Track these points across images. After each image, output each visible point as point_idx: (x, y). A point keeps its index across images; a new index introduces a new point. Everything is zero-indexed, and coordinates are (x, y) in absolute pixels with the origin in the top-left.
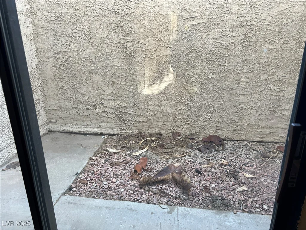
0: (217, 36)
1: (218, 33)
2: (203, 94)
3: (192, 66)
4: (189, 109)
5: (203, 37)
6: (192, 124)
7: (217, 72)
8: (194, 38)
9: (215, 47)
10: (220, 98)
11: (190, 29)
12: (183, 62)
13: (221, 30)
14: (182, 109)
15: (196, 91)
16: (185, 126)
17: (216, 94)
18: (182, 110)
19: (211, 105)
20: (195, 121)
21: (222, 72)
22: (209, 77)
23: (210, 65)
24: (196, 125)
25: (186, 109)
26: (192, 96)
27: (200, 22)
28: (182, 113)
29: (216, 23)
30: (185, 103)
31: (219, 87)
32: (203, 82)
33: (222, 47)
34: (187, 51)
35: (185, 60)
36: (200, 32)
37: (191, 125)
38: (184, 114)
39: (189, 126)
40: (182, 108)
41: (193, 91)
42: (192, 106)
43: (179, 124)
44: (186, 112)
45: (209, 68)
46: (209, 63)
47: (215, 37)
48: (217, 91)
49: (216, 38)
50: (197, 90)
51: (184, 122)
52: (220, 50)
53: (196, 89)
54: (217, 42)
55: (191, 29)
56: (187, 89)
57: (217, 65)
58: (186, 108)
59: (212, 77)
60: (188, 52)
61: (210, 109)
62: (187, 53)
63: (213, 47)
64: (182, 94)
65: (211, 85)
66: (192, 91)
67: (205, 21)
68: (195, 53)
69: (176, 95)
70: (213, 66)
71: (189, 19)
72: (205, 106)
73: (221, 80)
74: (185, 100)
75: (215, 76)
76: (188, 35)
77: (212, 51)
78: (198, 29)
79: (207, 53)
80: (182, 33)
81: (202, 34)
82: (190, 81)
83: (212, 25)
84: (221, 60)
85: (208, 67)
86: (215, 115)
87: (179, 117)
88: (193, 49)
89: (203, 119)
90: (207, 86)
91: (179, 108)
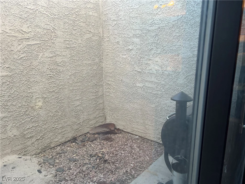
0: (51, 55)
7: (56, 86)
9: (51, 64)
10: (62, 107)
11: (26, 49)
13: (53, 50)
16: (36, 143)
17: (58, 104)
18: (30, 128)
19: (56, 115)
20: (44, 134)
21: (60, 85)
22: (50, 91)
26: (38, 111)
27: (35, 43)
29: (49, 45)
30: (33, 121)
31: (59, 97)
33: (56, 64)
37: (41, 140)
38: (33, 132)
41: (38, 107)
44: (34, 129)
46: (48, 79)
48: (58, 101)
51: (34, 140)
52: (55, 67)
53: (40, 104)
54: (52, 60)
56: (32, 106)
57: (55, 79)
58: (34, 125)
60: (28, 70)
65: (53, 97)
67: (39, 42)
69: (21, 115)
70: (52, 81)
72: (51, 117)
75: (55, 89)
76: (25, 55)
77: (49, 69)
78: (34, 49)
79: (45, 70)
84: (58, 76)
85: (48, 82)
86: (60, 122)
89: (51, 129)
91: (26, 127)
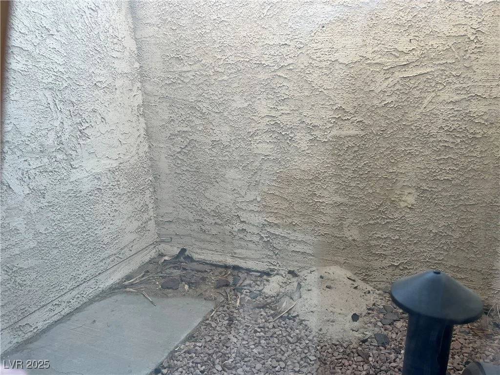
0: (456, 98)
1: (459, 92)
2: (427, 212)
3: (402, 155)
4: (398, 237)
5: (426, 102)
6: (403, 267)
7: (457, 169)
8: (406, 103)
9: (452, 119)
10: (465, 221)
11: (398, 87)
12: (384, 148)
13: (464, 85)
14: (383, 237)
15: (412, 205)
16: (390, 270)
17: (455, 212)
18: (383, 239)
19: (444, 234)
20: (409, 263)
21: (469, 169)
22: (438, 177)
23: (440, 154)
24: (411, 271)
25: (390, 238)
26: (403, 213)
27: (419, 72)
28: (383, 244)
29: (454, 73)
30: (390, 227)
31: (462, 198)
32: (425, 188)
33: (467, 119)
34: (392, 128)
35: (388, 146)
36: (418, 92)
37: (401, 270)
39: (398, 271)
40: (382, 235)
41: (406, 204)
42: (404, 233)
43: (377, 264)
44: (391, 243)
45: (438, 160)
46: (438, 151)
47: (451, 100)
48: (457, 206)
49: (454, 103)
50: (413, 202)
51: (386, 263)
52: (463, 127)
53: (411, 200)
54: (455, 109)
55: (400, 87)
56: (393, 199)
57: (457, 154)
58: (391, 235)
59: (445, 178)
60: (395, 129)
61: (443, 241)
62: (392, 131)
63: (447, 120)
64: (382, 209)
65: (444, 194)
66: (403, 205)
67: (429, 70)
68: (409, 132)
69: (370, 209)
70: (448, 157)
71: (395, 69)
72: (432, 235)
73: (467, 185)
74: (388, 221)
75: (452, 176)
76: (394, 98)
77: (446, 128)
78: (415, 86)
79: (434, 131)
80: (382, 95)
81: (423, 94)
82: (399, 184)
83: (444, 77)
84: (466, 146)
85: (437, 158)
86: (455, 254)
87: (377, 253)
88: (404, 123)
89: (427, 259)
90: (434, 196)
91: (376, 233)
